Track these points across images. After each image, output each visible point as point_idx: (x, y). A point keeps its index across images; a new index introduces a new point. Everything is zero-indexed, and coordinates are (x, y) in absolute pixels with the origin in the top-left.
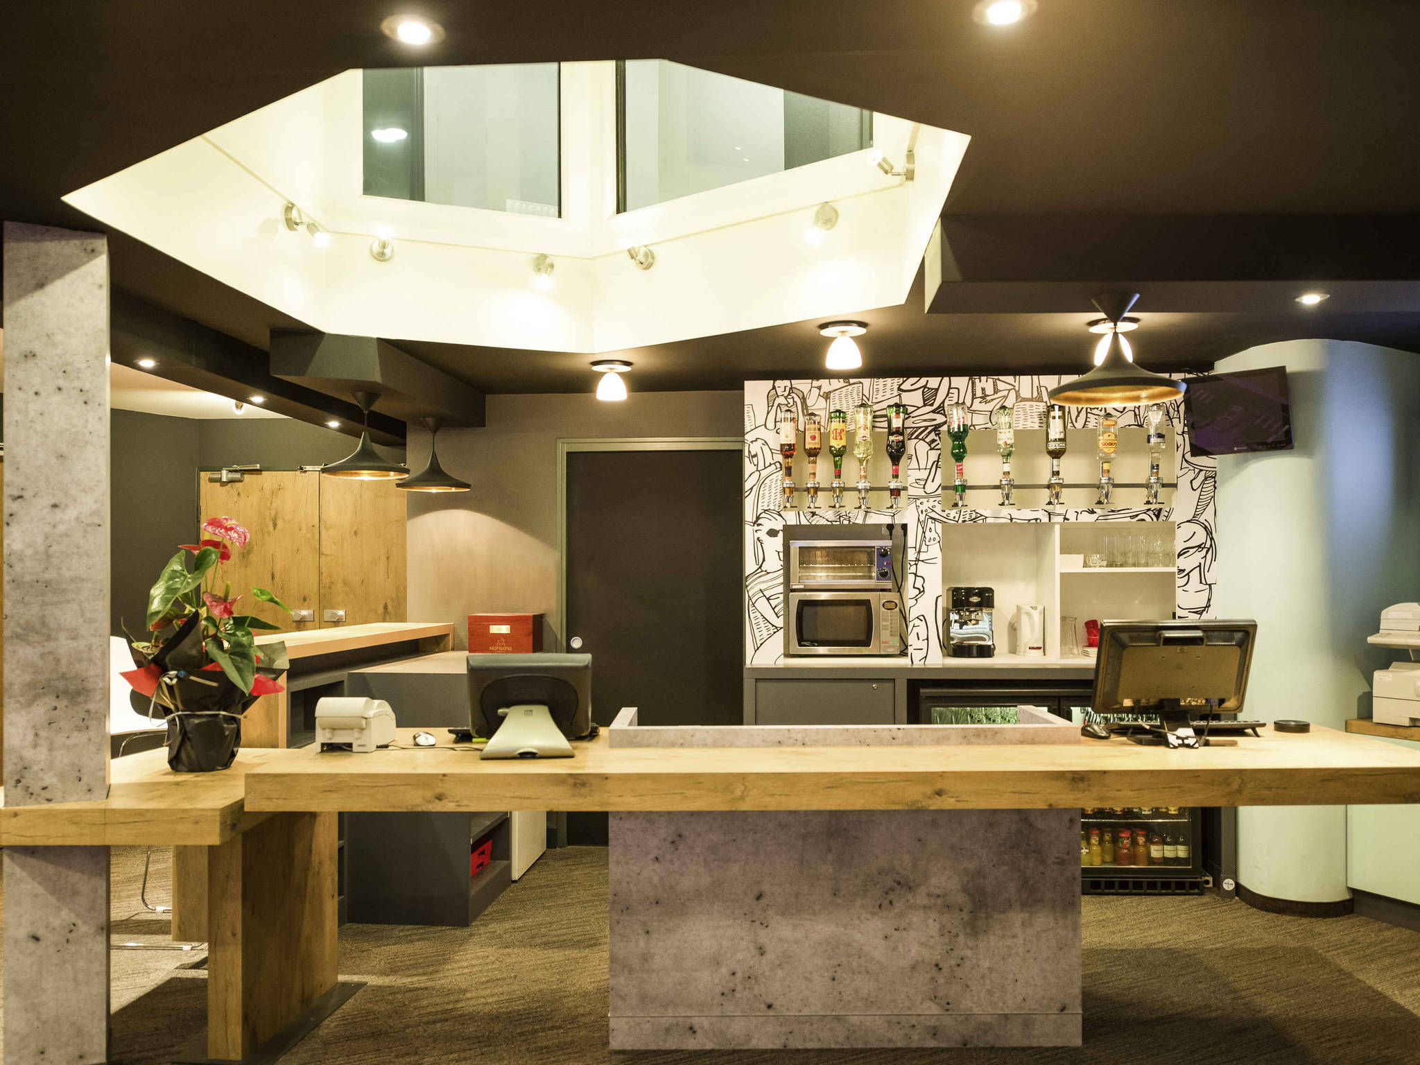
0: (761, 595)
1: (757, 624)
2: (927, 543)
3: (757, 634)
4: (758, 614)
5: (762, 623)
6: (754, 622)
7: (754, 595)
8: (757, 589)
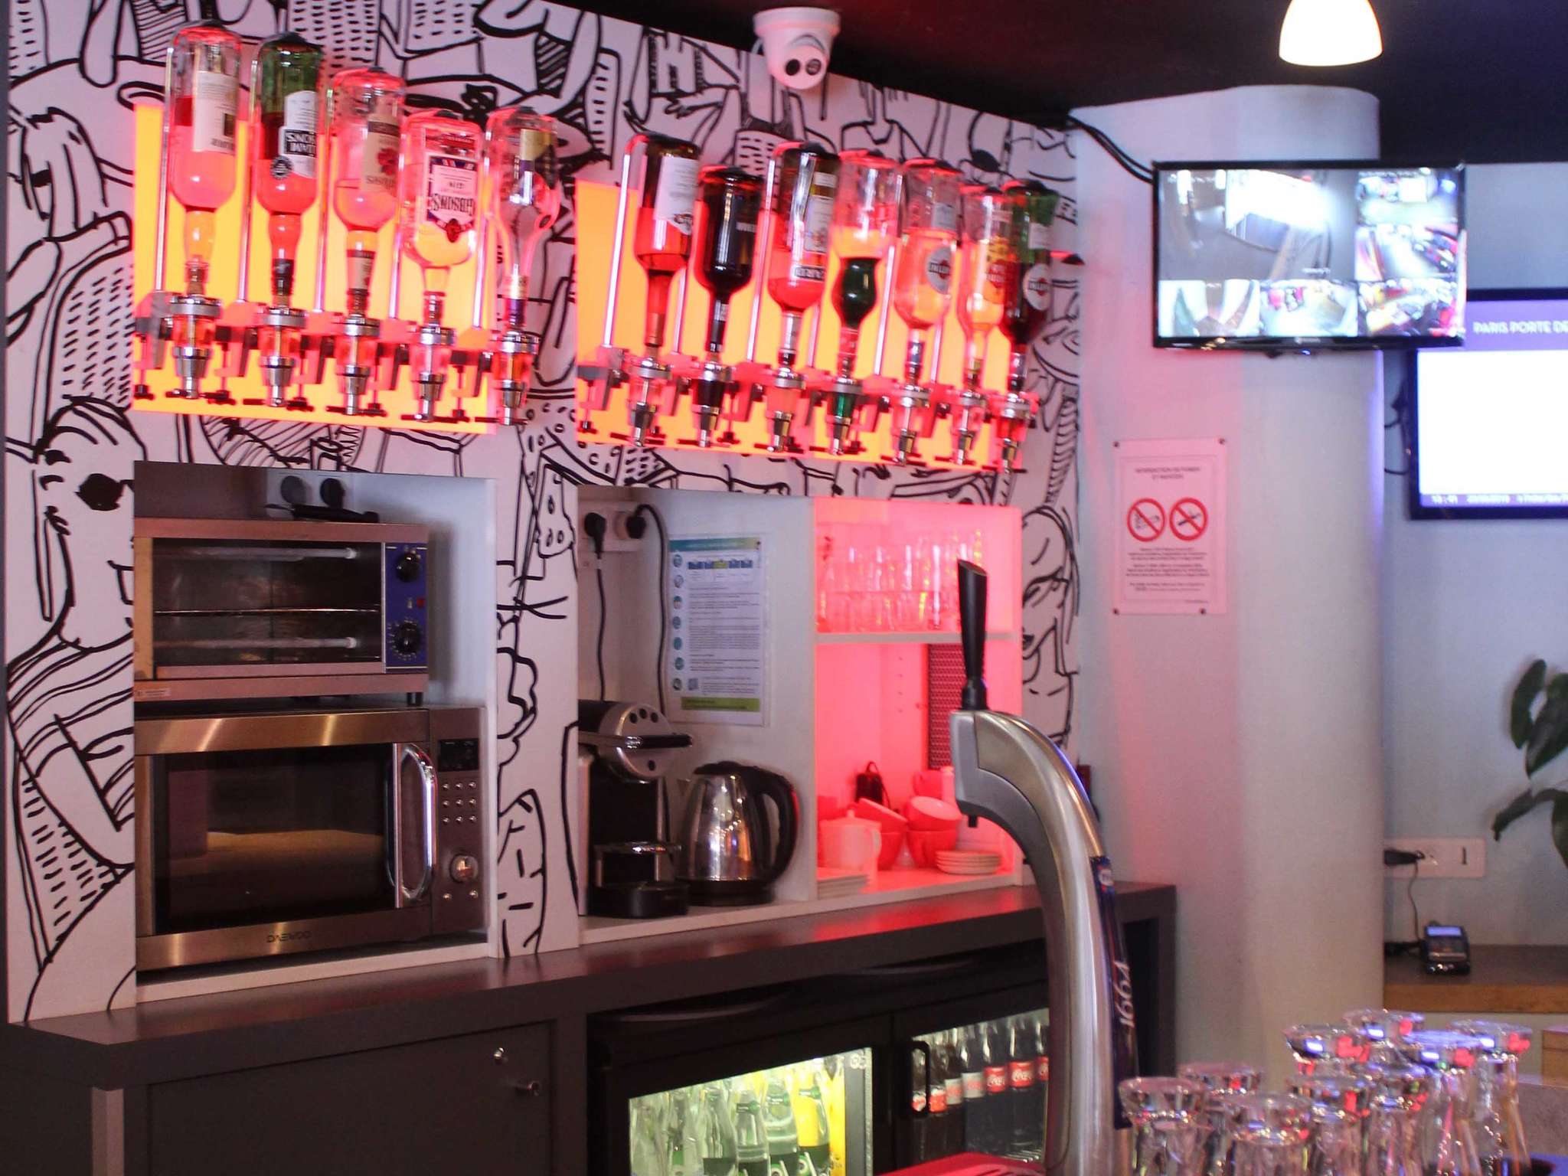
0: (59, 739)
1: (48, 859)
2: (545, 551)
3: (47, 899)
4: (48, 818)
5: (62, 853)
6: (35, 849)
7: (36, 741)
8: (44, 716)
